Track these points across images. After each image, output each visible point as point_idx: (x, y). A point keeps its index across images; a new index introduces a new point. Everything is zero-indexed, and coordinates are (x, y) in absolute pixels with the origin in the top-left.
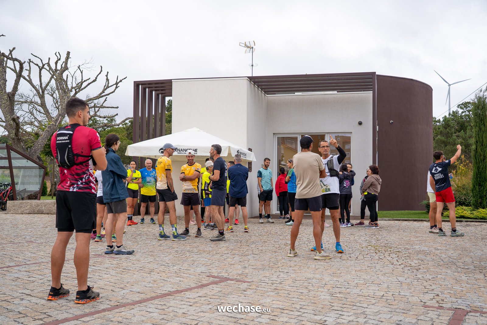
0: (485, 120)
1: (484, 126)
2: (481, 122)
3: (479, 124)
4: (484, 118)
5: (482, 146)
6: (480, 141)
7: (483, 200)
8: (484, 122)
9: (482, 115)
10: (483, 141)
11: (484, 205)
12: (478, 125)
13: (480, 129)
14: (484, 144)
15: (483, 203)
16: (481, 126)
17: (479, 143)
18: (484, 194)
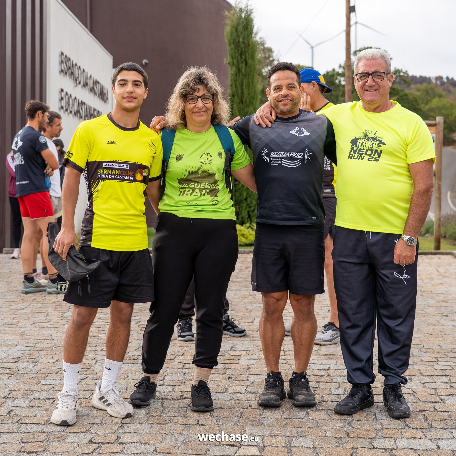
0: (247, 54)
1: (246, 65)
2: (241, 58)
3: (238, 60)
4: (246, 50)
5: (242, 103)
6: (238, 94)
7: (242, 207)
8: (246, 58)
9: (243, 43)
10: (242, 93)
11: (242, 218)
12: (235, 62)
13: (239, 70)
14: (244, 100)
15: (241, 213)
16: (240, 66)
17: (236, 97)
18: (243, 197)
